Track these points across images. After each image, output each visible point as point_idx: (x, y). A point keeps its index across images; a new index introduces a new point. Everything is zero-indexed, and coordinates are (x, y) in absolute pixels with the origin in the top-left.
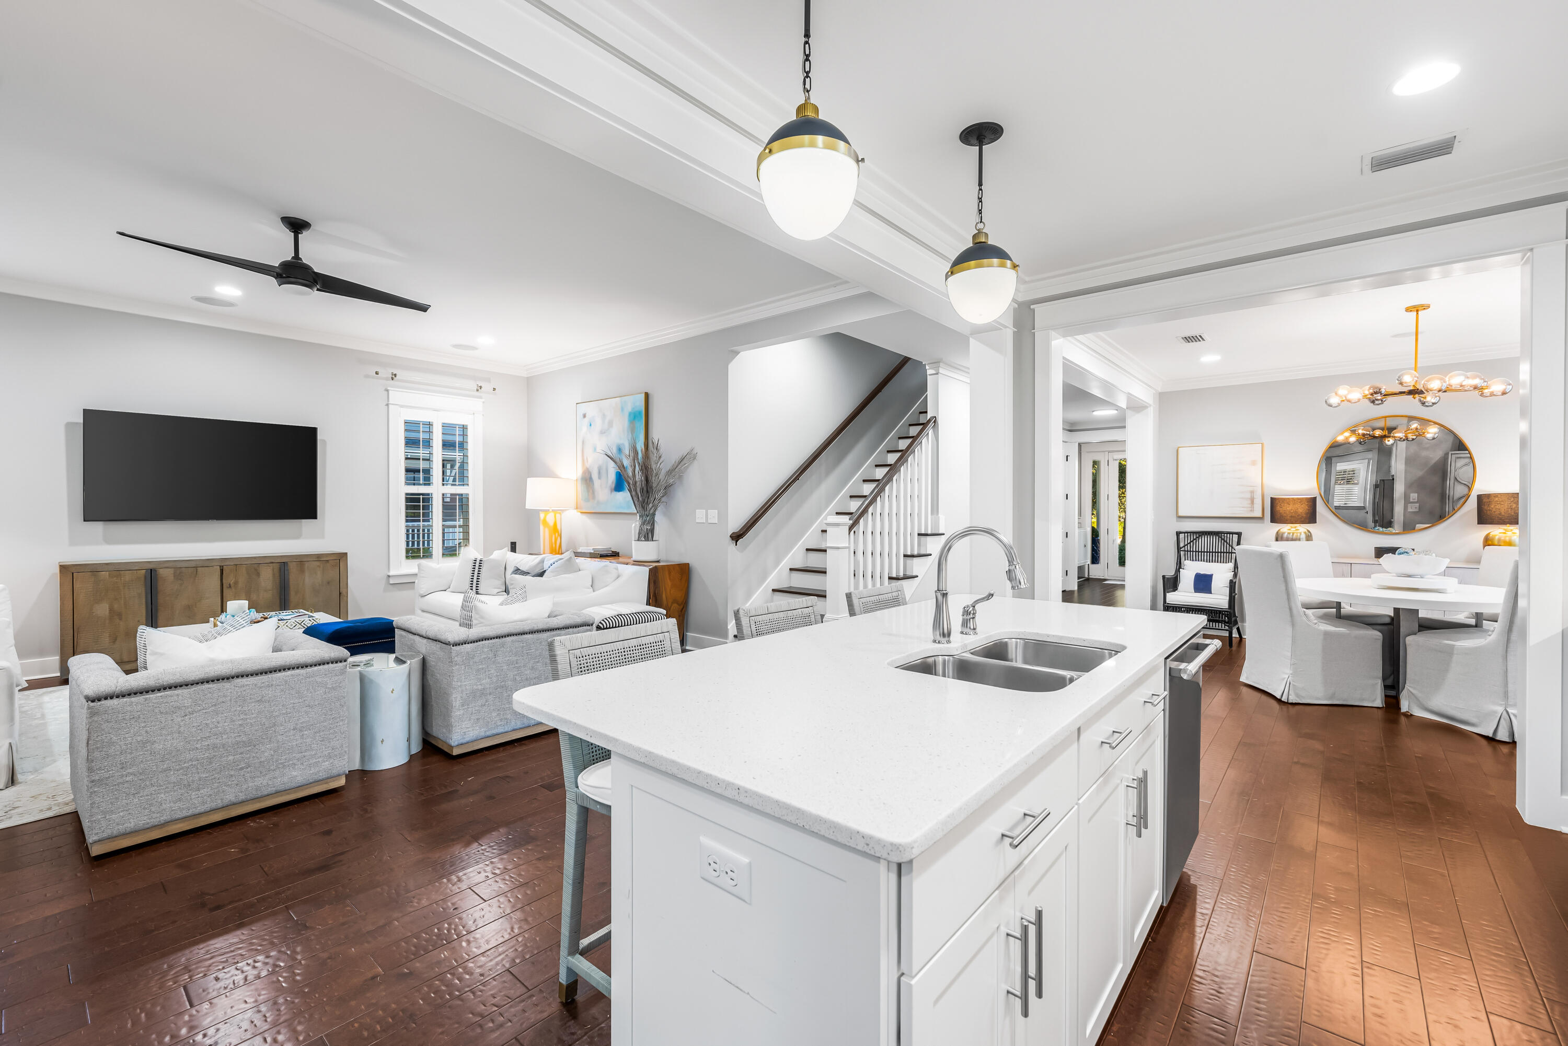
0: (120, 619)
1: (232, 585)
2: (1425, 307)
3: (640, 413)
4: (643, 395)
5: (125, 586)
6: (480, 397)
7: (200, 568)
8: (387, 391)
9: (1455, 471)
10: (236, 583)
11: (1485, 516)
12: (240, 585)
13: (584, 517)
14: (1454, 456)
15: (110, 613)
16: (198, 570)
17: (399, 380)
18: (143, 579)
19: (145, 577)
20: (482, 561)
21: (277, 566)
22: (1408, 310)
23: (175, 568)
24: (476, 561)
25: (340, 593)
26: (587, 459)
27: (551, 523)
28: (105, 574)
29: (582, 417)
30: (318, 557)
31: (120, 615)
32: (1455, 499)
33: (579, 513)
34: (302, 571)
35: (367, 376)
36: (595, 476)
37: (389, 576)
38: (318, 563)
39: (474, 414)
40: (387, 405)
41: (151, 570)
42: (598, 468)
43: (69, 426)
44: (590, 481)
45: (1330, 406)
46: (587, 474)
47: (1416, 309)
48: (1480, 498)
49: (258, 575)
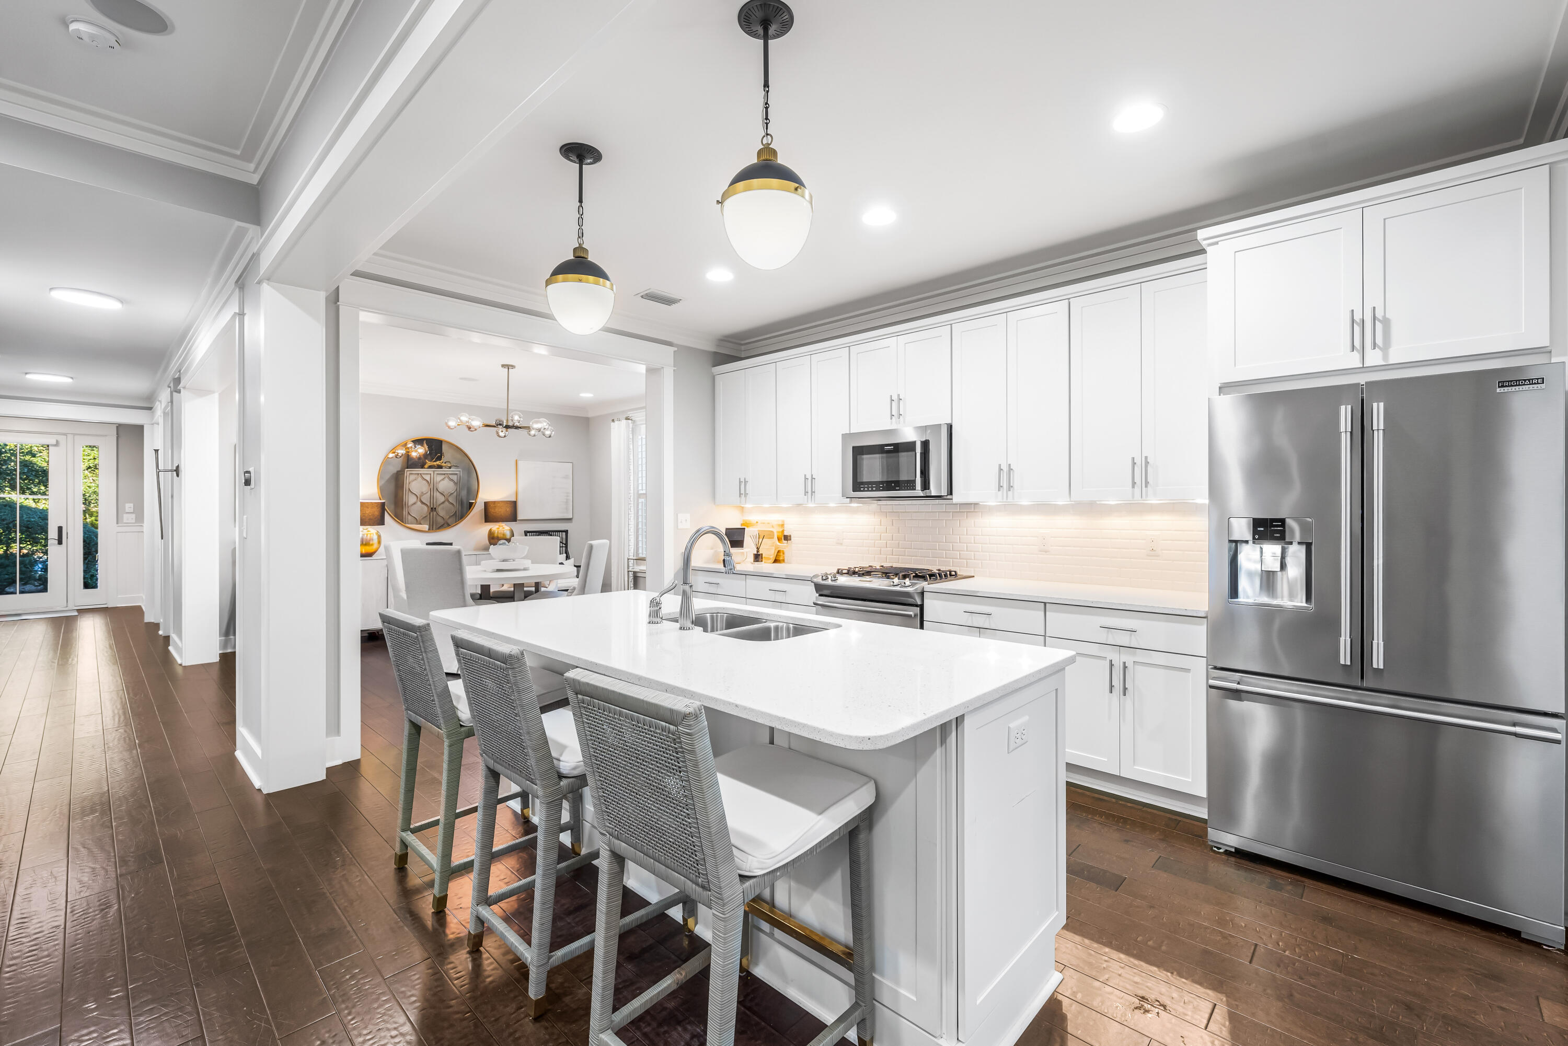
2: (513, 367)
9: (409, 483)
11: (489, 516)
14: (408, 472)
22: (503, 366)
32: (409, 505)
45: (449, 427)
47: (508, 367)
48: (486, 504)
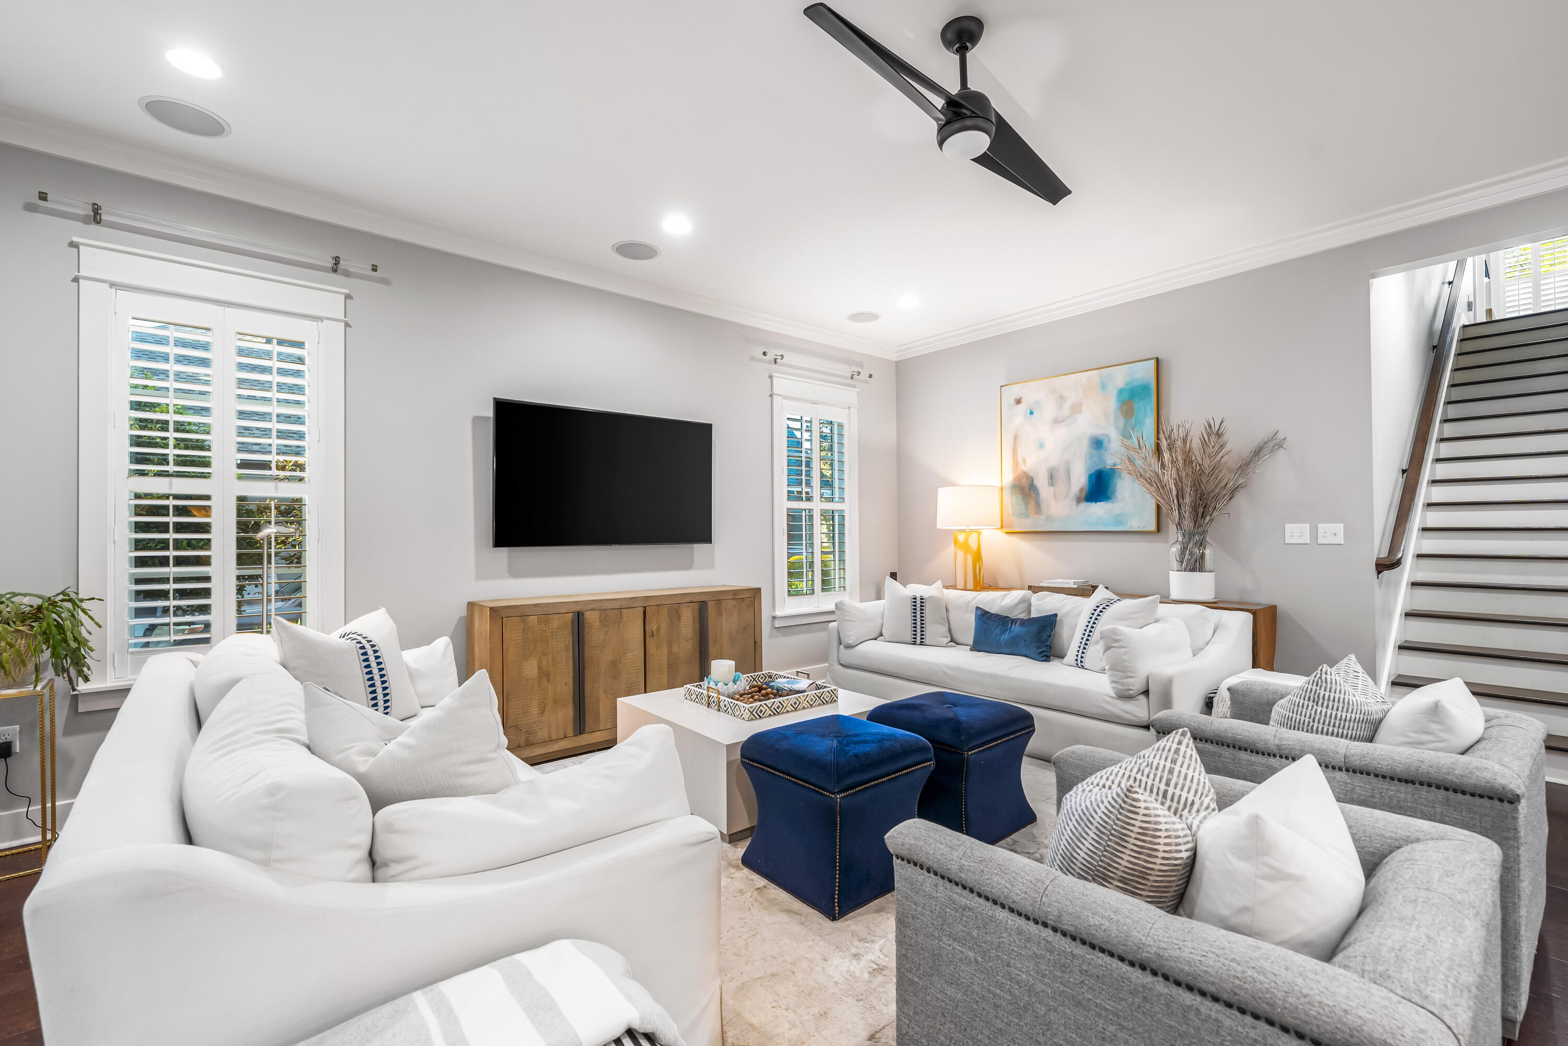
0: (549, 681)
1: (655, 633)
3: (1145, 388)
4: (1152, 363)
5: (552, 636)
6: (854, 387)
7: (625, 610)
8: (771, 377)
10: (658, 629)
12: (663, 632)
13: (1015, 539)
15: (538, 672)
16: (623, 613)
17: (782, 365)
18: (570, 625)
19: (573, 622)
20: (923, 599)
21: (696, 606)
23: (602, 610)
24: (915, 599)
25: (755, 642)
26: (1024, 460)
27: (974, 547)
28: (533, 619)
29: (1012, 402)
30: (734, 594)
31: (548, 675)
33: (1005, 534)
34: (720, 613)
35: (753, 359)
36: (1041, 483)
37: (774, 618)
38: (734, 603)
39: (849, 407)
40: (771, 396)
41: (578, 612)
42: (1048, 471)
43: (477, 420)
44: (1030, 490)
46: (1024, 480)
49: (679, 618)
